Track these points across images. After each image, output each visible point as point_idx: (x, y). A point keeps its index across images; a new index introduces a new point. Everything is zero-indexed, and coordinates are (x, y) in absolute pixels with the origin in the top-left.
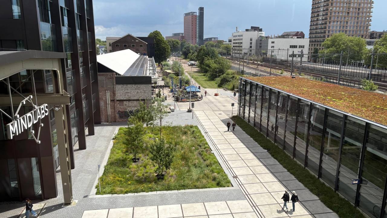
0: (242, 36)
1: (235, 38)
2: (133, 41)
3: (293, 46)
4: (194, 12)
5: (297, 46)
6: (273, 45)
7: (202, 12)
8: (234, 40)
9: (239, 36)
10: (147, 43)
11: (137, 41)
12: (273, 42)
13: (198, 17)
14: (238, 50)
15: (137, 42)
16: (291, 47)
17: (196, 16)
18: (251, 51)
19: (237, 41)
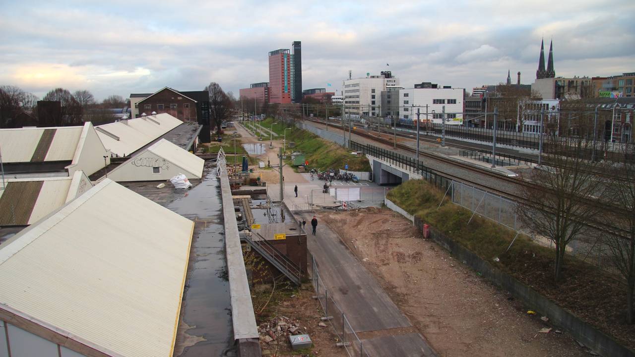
0: (357, 85)
1: (347, 89)
2: (173, 98)
3: (437, 100)
4: (285, 50)
5: (444, 100)
6: (406, 99)
7: (299, 49)
8: (346, 91)
9: (354, 85)
10: (196, 102)
11: (180, 98)
12: (406, 95)
13: (291, 57)
14: (354, 108)
15: (179, 100)
16: (436, 101)
17: (288, 55)
18: (373, 109)
19: (350, 94)
